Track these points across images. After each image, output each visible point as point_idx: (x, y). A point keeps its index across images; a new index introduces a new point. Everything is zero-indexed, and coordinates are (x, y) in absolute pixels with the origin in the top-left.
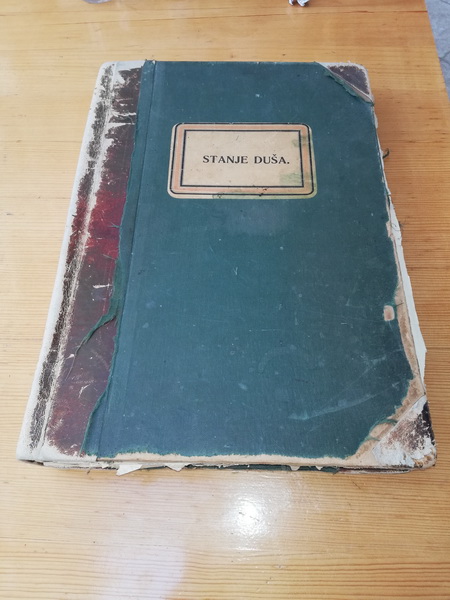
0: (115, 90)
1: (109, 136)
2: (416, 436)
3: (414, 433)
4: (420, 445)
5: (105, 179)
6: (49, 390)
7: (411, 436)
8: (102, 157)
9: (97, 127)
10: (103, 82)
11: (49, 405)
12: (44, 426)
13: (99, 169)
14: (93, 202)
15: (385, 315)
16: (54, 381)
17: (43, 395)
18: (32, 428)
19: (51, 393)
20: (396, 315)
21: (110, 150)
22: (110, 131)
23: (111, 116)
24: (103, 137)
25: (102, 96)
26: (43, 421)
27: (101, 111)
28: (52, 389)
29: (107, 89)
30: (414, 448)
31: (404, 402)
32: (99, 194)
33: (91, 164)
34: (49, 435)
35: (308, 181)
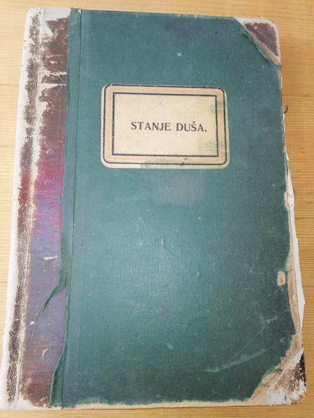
0: (44, 44)
1: (43, 99)
2: (294, 380)
3: (293, 378)
4: (296, 387)
5: (44, 148)
6: (17, 354)
7: (291, 381)
8: (39, 124)
9: (31, 88)
10: (32, 34)
11: (19, 366)
12: (18, 383)
13: (37, 137)
14: (35, 173)
15: (278, 280)
16: (20, 345)
17: (13, 358)
18: (8, 386)
19: (20, 356)
20: (287, 280)
21: (46, 115)
22: (43, 93)
23: (42, 76)
24: (37, 100)
25: (32, 52)
26: (15, 380)
27: (32, 69)
28: (20, 352)
29: (36, 43)
30: (292, 390)
31: (287, 354)
32: (39, 164)
33: (29, 131)
34: (22, 391)
35: (222, 150)
